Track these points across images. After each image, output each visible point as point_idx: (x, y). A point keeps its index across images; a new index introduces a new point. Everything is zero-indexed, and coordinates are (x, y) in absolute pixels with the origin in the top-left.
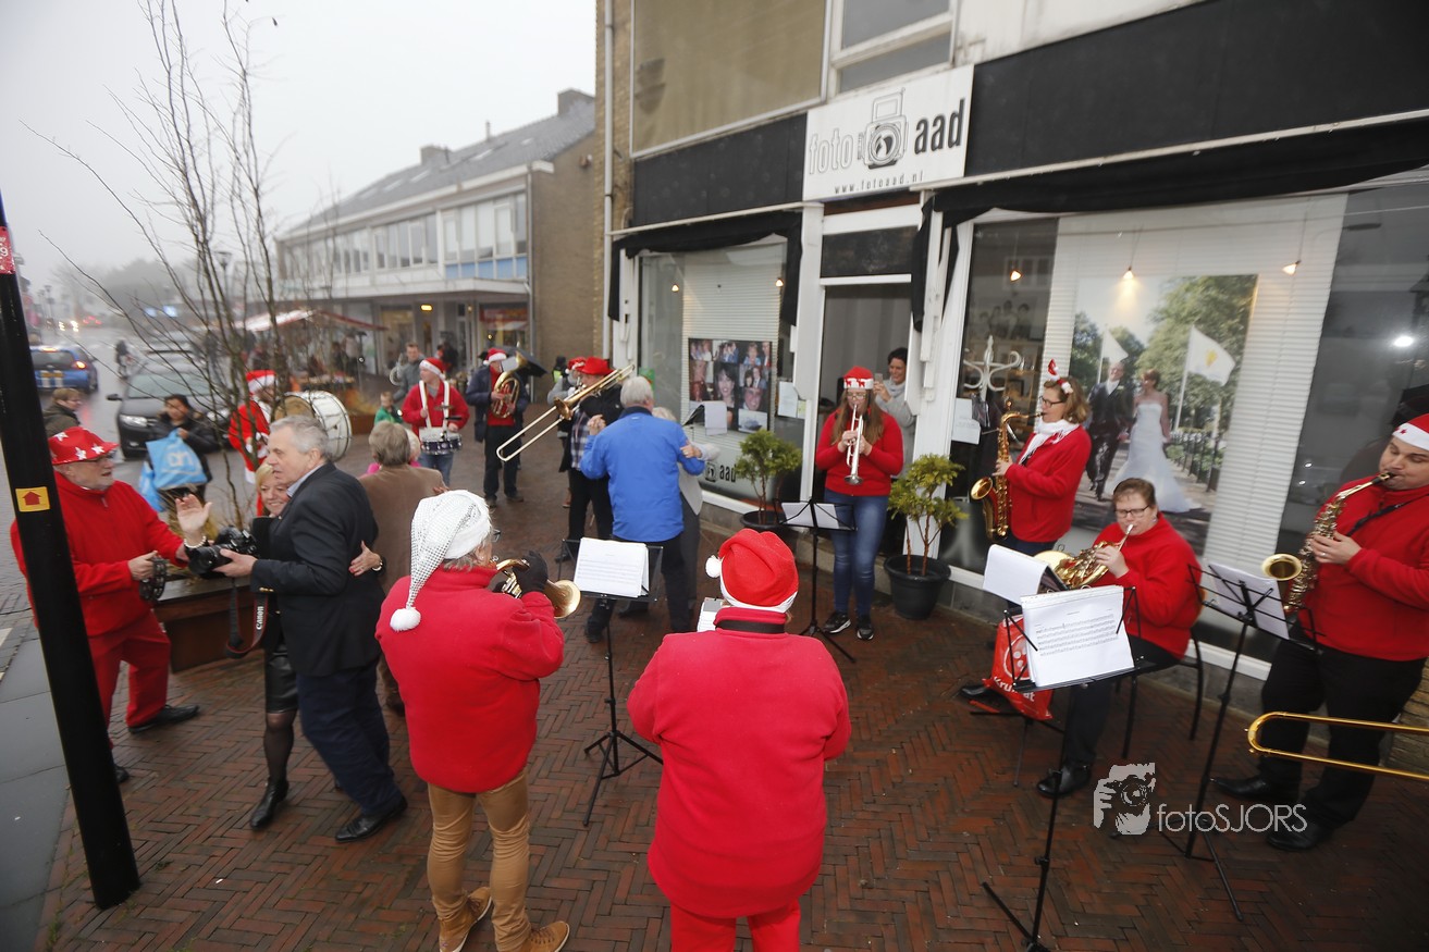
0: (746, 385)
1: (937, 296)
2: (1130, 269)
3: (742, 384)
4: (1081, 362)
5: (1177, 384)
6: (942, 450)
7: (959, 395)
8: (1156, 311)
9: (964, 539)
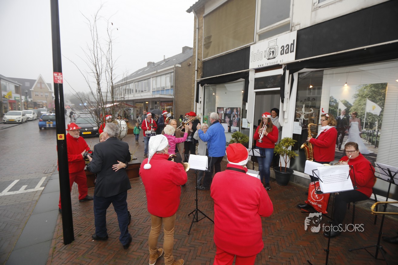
0: (233, 120)
1: (288, 93)
2: (346, 83)
3: (232, 119)
4: (332, 110)
5: (363, 116)
6: (290, 136)
7: (295, 121)
8: (355, 95)
9: (297, 162)
